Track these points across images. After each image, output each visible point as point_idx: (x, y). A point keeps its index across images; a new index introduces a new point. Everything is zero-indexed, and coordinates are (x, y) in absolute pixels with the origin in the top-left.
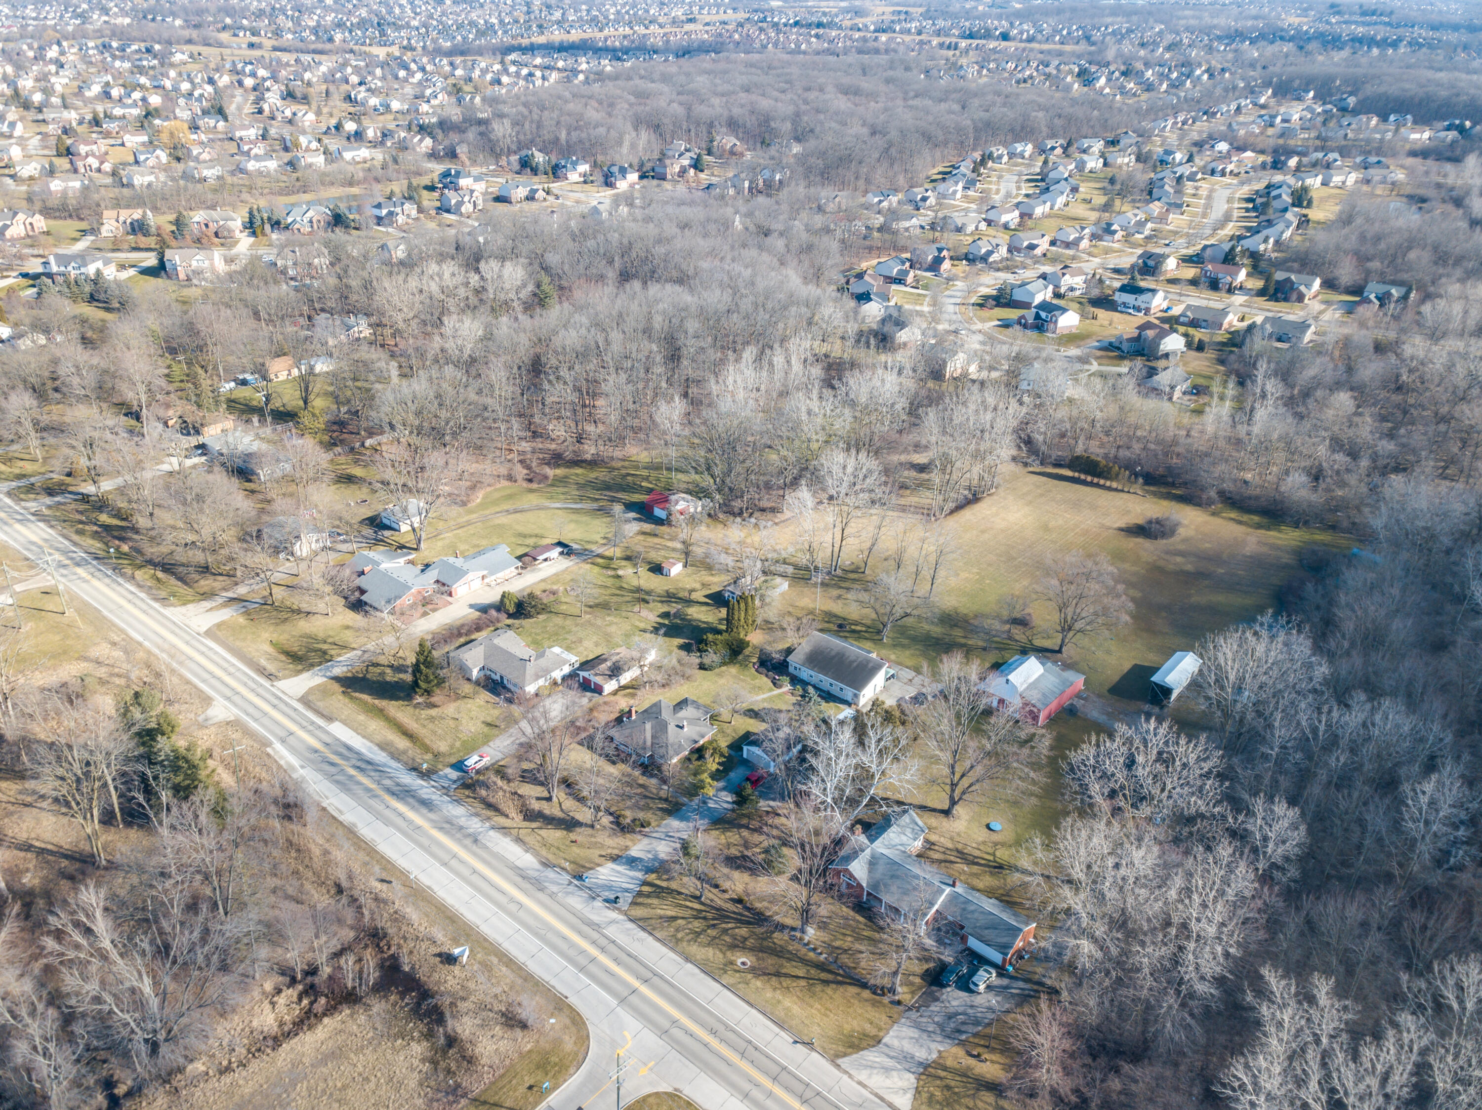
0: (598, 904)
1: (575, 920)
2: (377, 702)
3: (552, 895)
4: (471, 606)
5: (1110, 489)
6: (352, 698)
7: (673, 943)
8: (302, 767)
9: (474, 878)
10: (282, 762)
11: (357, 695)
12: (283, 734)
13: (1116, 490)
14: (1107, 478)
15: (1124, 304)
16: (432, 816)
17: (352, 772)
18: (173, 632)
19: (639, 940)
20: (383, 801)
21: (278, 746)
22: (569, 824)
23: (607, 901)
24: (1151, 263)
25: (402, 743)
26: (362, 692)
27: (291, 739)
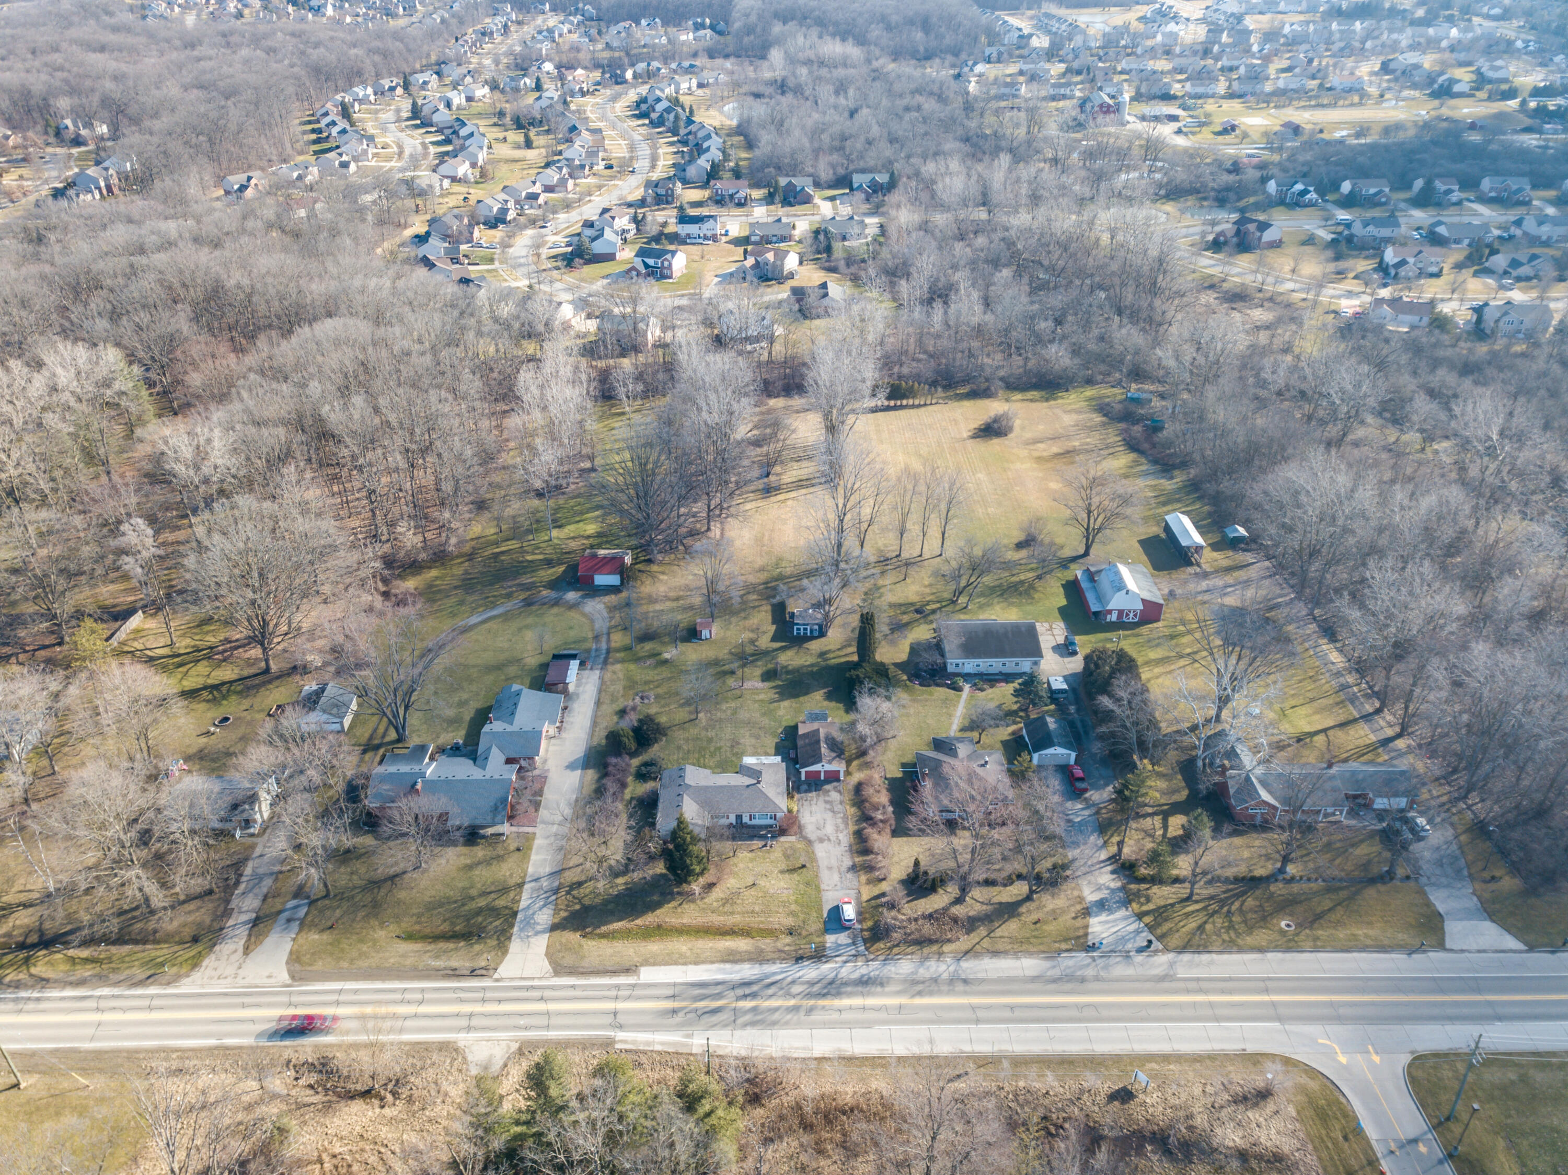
0: (1139, 958)
1: (1148, 985)
2: (639, 922)
3: (1097, 979)
4: (571, 767)
5: (913, 406)
6: (603, 936)
7: (1231, 946)
8: (690, 1036)
9: (1018, 1013)
10: (658, 1048)
11: (604, 929)
12: (609, 1019)
13: (919, 406)
14: (908, 398)
15: (688, 236)
16: (888, 989)
17: (748, 1004)
18: (244, 1006)
19: (1212, 963)
20: (831, 1009)
21: (620, 1035)
22: (1009, 910)
23: (1140, 950)
24: (661, 191)
25: (742, 944)
26: (606, 923)
27: (621, 1019)
